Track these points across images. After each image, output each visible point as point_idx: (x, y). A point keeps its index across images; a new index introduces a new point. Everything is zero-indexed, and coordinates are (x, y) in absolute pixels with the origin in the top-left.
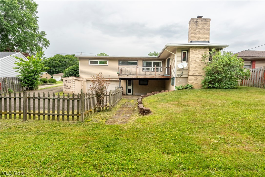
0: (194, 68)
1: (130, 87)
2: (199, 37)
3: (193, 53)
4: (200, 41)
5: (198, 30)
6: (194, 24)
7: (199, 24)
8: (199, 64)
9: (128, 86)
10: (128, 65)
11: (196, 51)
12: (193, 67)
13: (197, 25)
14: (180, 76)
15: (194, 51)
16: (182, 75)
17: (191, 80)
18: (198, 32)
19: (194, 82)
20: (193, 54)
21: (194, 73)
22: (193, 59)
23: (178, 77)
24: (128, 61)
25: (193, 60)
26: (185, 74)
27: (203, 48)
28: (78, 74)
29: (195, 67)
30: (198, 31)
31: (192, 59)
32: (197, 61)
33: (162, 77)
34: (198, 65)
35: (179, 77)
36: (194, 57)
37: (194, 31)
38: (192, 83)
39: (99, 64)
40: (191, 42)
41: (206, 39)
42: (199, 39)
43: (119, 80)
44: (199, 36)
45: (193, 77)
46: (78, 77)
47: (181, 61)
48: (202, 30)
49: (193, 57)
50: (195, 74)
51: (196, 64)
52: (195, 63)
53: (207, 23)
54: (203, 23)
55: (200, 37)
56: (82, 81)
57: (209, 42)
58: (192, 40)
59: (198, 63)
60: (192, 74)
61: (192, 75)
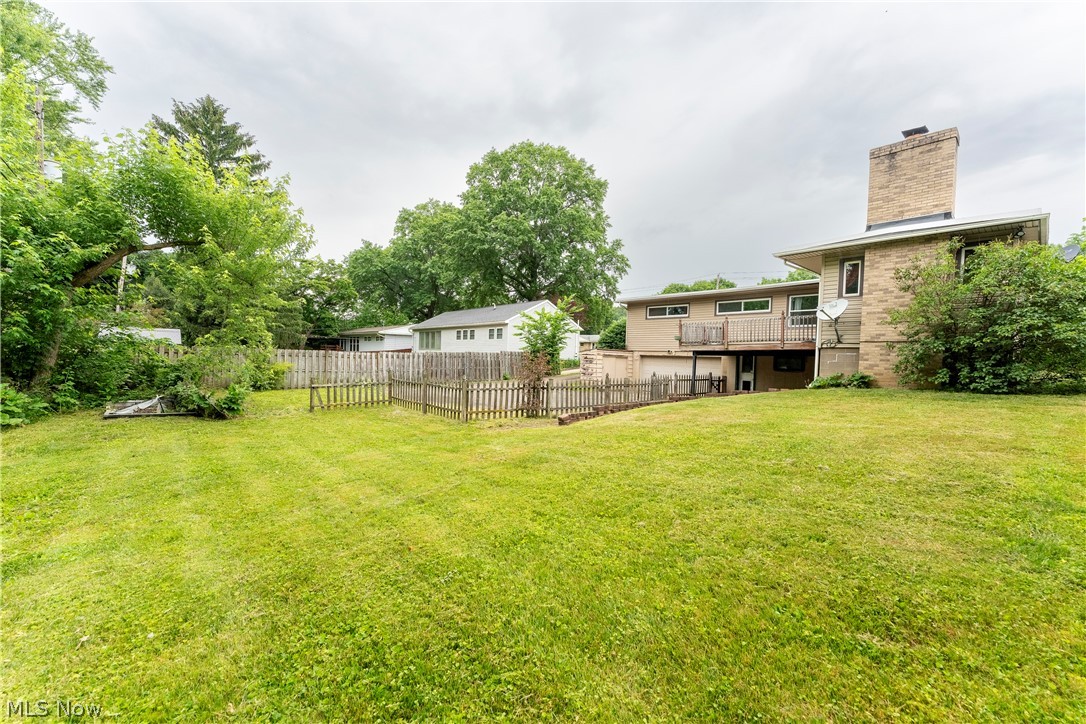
0: (877, 315)
1: (748, 377)
2: (901, 206)
3: (876, 265)
4: (908, 218)
5: (900, 182)
6: (880, 166)
7: (903, 160)
8: (901, 300)
9: (744, 371)
10: (743, 312)
11: (889, 256)
12: (874, 313)
13: (892, 167)
14: (833, 345)
15: (881, 256)
16: (839, 342)
17: (866, 357)
18: (898, 190)
19: (877, 366)
20: (877, 268)
21: (878, 332)
22: (877, 285)
23: (824, 346)
24: (743, 301)
25: (873, 288)
26: (848, 339)
27: (920, 243)
28: (624, 341)
29: (882, 313)
30: (896, 188)
31: (870, 285)
32: (892, 292)
33: (803, 348)
34: (895, 303)
35: (833, 348)
36: (882, 276)
37: (880, 188)
38: (871, 367)
39: (667, 316)
40: (869, 228)
41: (936, 206)
42: (902, 212)
43: (691, 354)
44: (904, 200)
45: (876, 346)
46: (623, 348)
47: (836, 295)
48: (915, 178)
49: (875, 279)
50: (884, 335)
51: (886, 301)
52: (885, 299)
53: (940, 148)
54: (921, 153)
55: (908, 205)
56: (629, 359)
57: (948, 215)
58: (872, 223)
59: (896, 298)
60: (872, 338)
61: (869, 339)
